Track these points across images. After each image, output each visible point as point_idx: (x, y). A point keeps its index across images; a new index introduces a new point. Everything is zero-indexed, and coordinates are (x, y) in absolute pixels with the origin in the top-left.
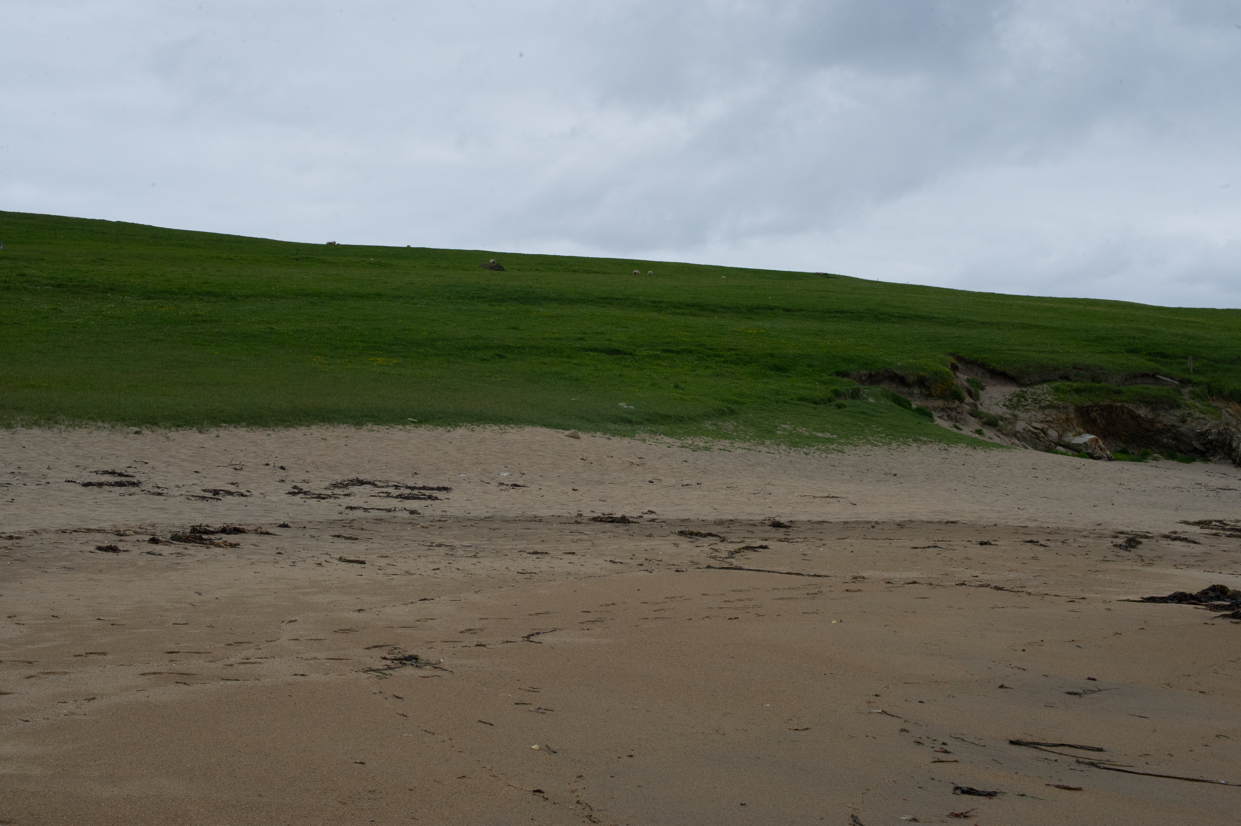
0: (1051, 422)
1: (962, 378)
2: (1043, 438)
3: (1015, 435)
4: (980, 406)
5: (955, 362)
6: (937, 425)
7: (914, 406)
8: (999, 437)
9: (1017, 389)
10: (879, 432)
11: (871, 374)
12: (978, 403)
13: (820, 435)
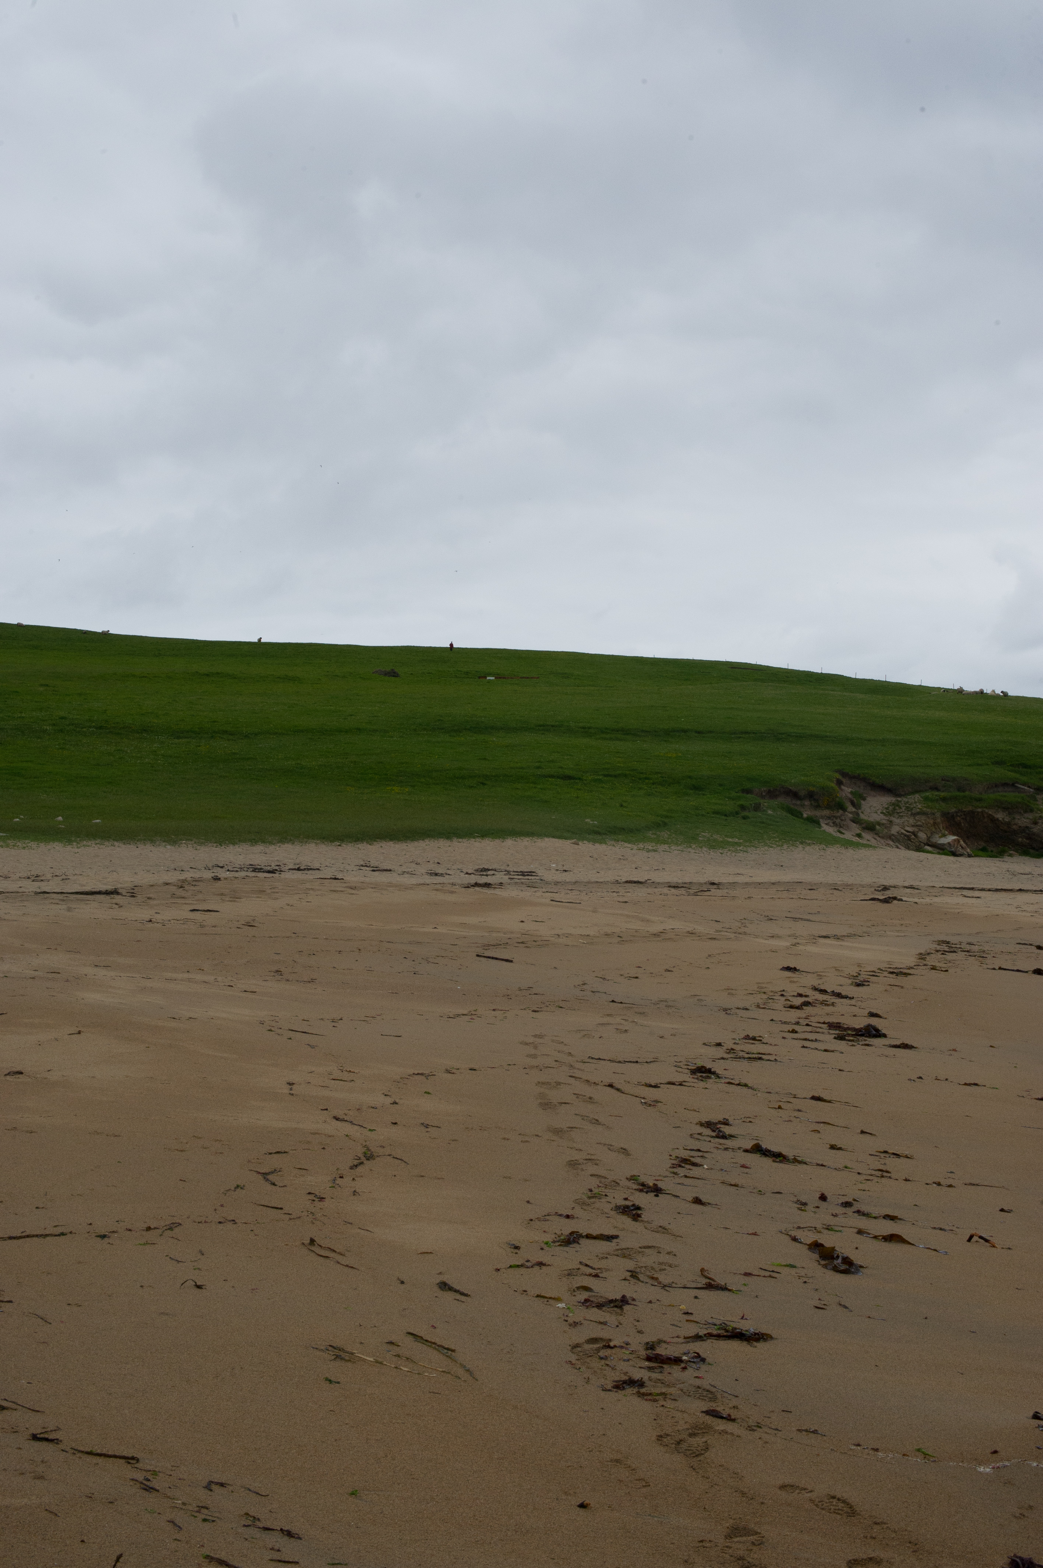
0: (920, 826)
1: (847, 791)
2: (914, 839)
3: (890, 837)
4: (861, 814)
5: (840, 777)
6: (824, 831)
7: (805, 816)
8: (876, 839)
9: (893, 799)
10: (775, 837)
11: (770, 790)
12: (860, 811)
13: (730, 840)
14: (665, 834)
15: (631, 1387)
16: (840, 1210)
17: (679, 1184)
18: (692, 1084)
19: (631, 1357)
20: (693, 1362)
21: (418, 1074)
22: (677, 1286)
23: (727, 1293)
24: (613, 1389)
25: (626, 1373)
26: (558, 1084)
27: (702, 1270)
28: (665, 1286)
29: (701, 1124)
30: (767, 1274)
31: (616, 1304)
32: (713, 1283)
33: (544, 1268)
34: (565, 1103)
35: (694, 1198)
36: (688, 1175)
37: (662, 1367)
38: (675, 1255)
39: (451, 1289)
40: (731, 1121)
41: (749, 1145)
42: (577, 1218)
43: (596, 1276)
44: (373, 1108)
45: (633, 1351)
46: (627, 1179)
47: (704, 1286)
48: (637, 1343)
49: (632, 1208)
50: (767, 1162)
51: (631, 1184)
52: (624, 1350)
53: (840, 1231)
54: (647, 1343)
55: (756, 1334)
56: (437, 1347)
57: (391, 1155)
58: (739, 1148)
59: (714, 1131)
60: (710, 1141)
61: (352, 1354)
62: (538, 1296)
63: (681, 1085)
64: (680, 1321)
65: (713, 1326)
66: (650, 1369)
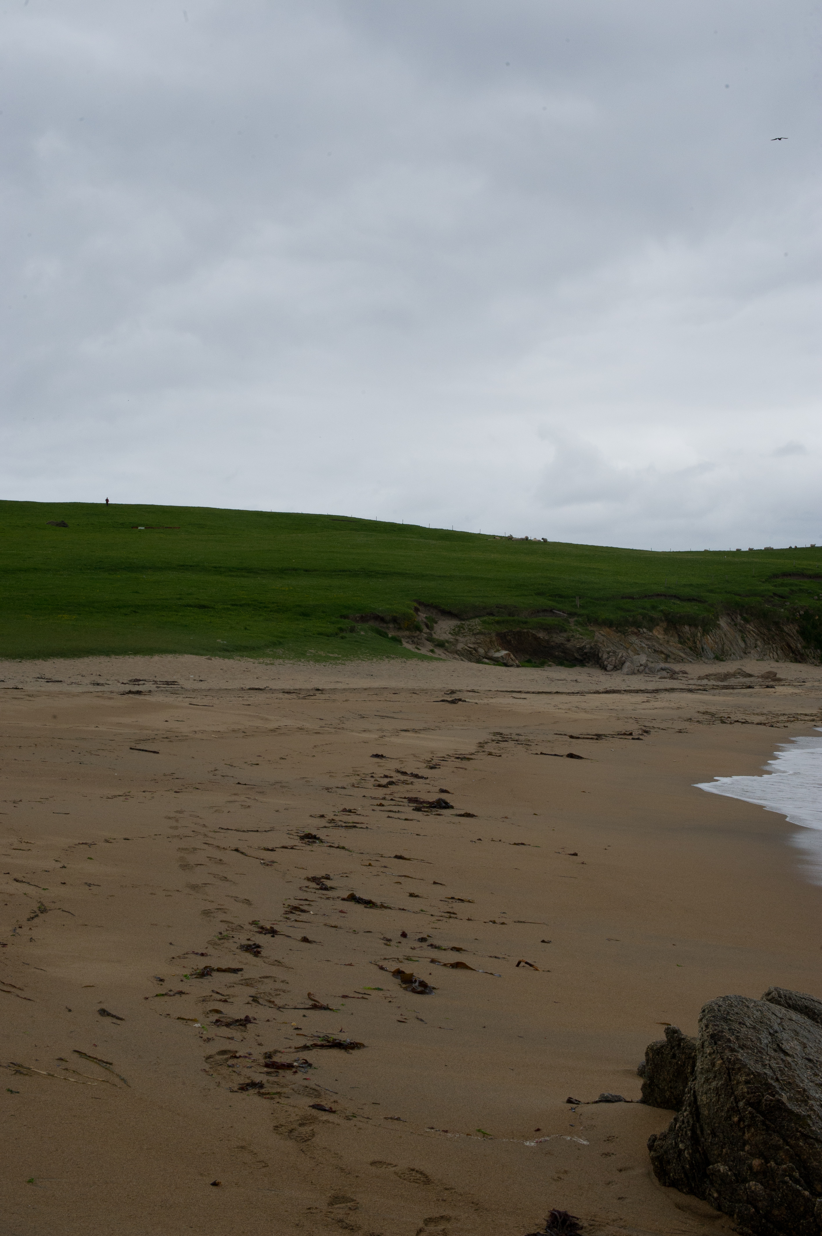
0: (480, 643)
1: (422, 616)
2: (474, 654)
3: (456, 652)
4: (433, 634)
5: (418, 606)
6: (405, 648)
7: (390, 636)
8: (445, 654)
9: (459, 623)
10: (366, 653)
11: (362, 616)
12: (433, 632)
13: (331, 655)
14: (280, 651)
15: (253, 1088)
16: (418, 944)
17: (291, 926)
18: (302, 848)
19: (253, 1064)
20: (302, 1067)
21: (83, 843)
22: (289, 1007)
23: (328, 1012)
24: (238, 1091)
25: (249, 1078)
26: (195, 849)
27: (309, 994)
28: (280, 1007)
29: (308, 879)
30: (360, 996)
31: (241, 1023)
32: (317, 1004)
33: (183, 996)
34: (200, 865)
35: (302, 938)
36: (297, 919)
37: (278, 1072)
38: (287, 983)
39: (109, 1014)
40: (332, 876)
41: (346, 895)
42: (210, 955)
43: (225, 1001)
44: (46, 871)
45: (254, 1060)
46: (250, 923)
47: (310, 1007)
48: (258, 1053)
49: (253, 947)
50: (360, 908)
51: (252, 927)
52: (247, 1060)
53: (417, 961)
54: (266, 1053)
55: (351, 1043)
56: (98, 1061)
57: (60, 909)
58: (338, 898)
59: (318, 884)
60: (315, 892)
61: (29, 1069)
62: (178, 1018)
63: (292, 848)
64: (292, 1035)
65: (318, 1038)
66: (268, 1073)
